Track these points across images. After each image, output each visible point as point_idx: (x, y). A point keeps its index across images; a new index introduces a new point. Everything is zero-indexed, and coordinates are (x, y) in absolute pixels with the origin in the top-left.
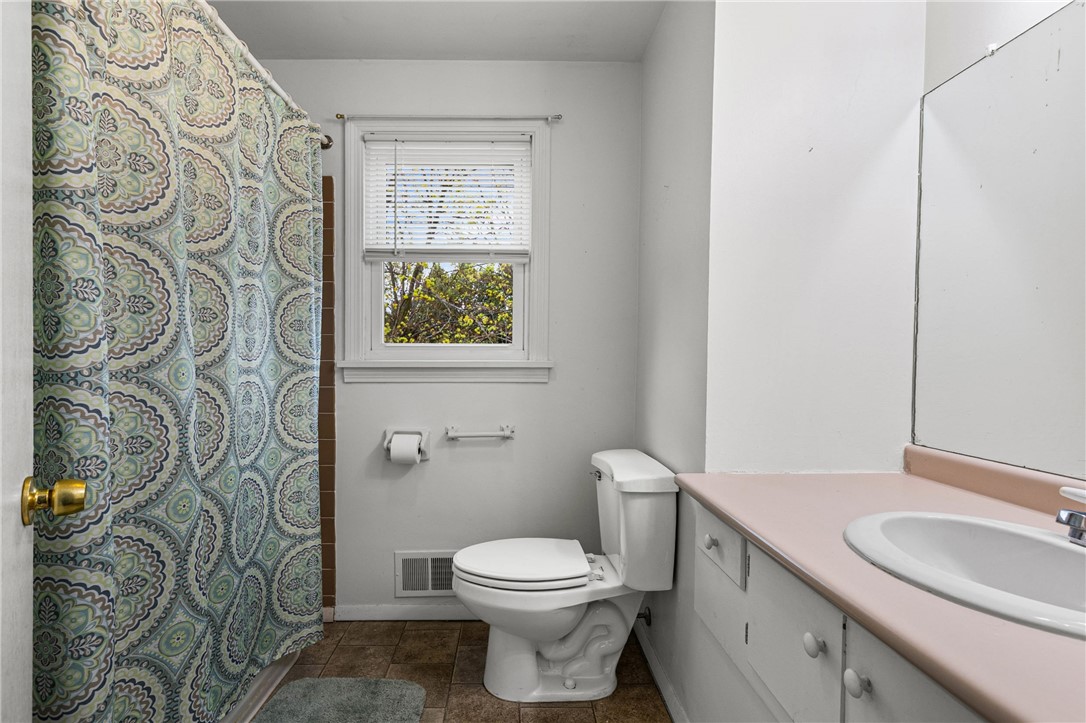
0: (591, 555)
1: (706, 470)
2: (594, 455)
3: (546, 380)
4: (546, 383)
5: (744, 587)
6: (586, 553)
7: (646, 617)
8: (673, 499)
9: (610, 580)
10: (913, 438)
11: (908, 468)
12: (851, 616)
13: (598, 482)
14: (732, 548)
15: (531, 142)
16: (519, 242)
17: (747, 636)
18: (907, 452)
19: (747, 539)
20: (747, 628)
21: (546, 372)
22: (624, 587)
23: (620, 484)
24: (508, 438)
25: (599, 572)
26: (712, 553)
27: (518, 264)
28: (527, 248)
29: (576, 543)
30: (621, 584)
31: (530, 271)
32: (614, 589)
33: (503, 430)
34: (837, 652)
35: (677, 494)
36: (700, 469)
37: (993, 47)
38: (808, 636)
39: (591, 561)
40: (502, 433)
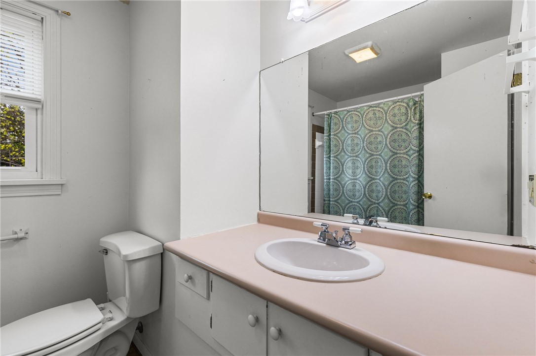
0: (102, 305)
1: (181, 238)
2: (101, 240)
3: (60, 193)
4: (59, 195)
5: (208, 298)
6: (97, 304)
7: (140, 329)
8: (160, 257)
9: (118, 318)
10: (260, 208)
11: (259, 221)
12: (269, 300)
13: (104, 256)
14: (201, 278)
15: (42, 22)
16: (32, 92)
17: (211, 324)
18: (258, 215)
19: (210, 271)
20: (211, 319)
21: (60, 187)
22: (128, 318)
23: (125, 256)
24: (21, 239)
25: (110, 315)
26: (189, 284)
27: (32, 108)
28: (39, 97)
29: (90, 300)
30: (126, 317)
31: (42, 114)
32: (122, 322)
33: (16, 233)
34: (263, 319)
35: (162, 253)
36: (177, 238)
37: (283, 60)
38: (250, 316)
39: (102, 309)
40: (16, 236)
